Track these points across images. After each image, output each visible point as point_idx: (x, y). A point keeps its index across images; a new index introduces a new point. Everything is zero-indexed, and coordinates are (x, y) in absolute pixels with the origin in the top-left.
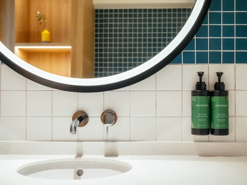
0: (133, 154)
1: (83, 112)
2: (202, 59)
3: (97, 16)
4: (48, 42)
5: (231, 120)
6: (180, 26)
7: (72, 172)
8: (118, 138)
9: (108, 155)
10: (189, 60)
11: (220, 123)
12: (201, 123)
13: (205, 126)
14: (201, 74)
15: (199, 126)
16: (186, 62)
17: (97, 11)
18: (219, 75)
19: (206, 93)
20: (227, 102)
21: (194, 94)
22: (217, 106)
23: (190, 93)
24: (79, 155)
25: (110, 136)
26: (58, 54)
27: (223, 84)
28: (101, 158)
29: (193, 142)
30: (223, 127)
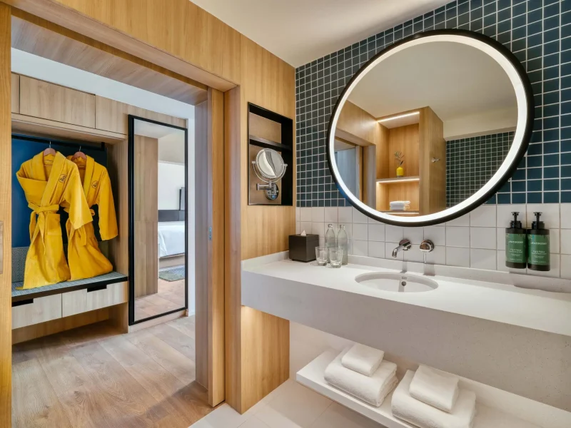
0: (446, 275)
1: (407, 240)
2: (519, 200)
3: (448, 147)
4: (401, 177)
5: (552, 257)
6: (495, 169)
7: (398, 283)
8: (436, 262)
9: (427, 274)
10: (504, 200)
11: (538, 259)
12: (516, 257)
13: (520, 260)
14: (516, 214)
15: (512, 260)
16: (500, 202)
17: (448, 142)
18: (538, 215)
19: (522, 231)
20: (547, 241)
21: (508, 230)
22: (533, 243)
23: (504, 230)
24: (404, 271)
25: (429, 259)
26: (411, 184)
27: (542, 224)
28: (420, 275)
29: (508, 272)
30: (542, 263)
